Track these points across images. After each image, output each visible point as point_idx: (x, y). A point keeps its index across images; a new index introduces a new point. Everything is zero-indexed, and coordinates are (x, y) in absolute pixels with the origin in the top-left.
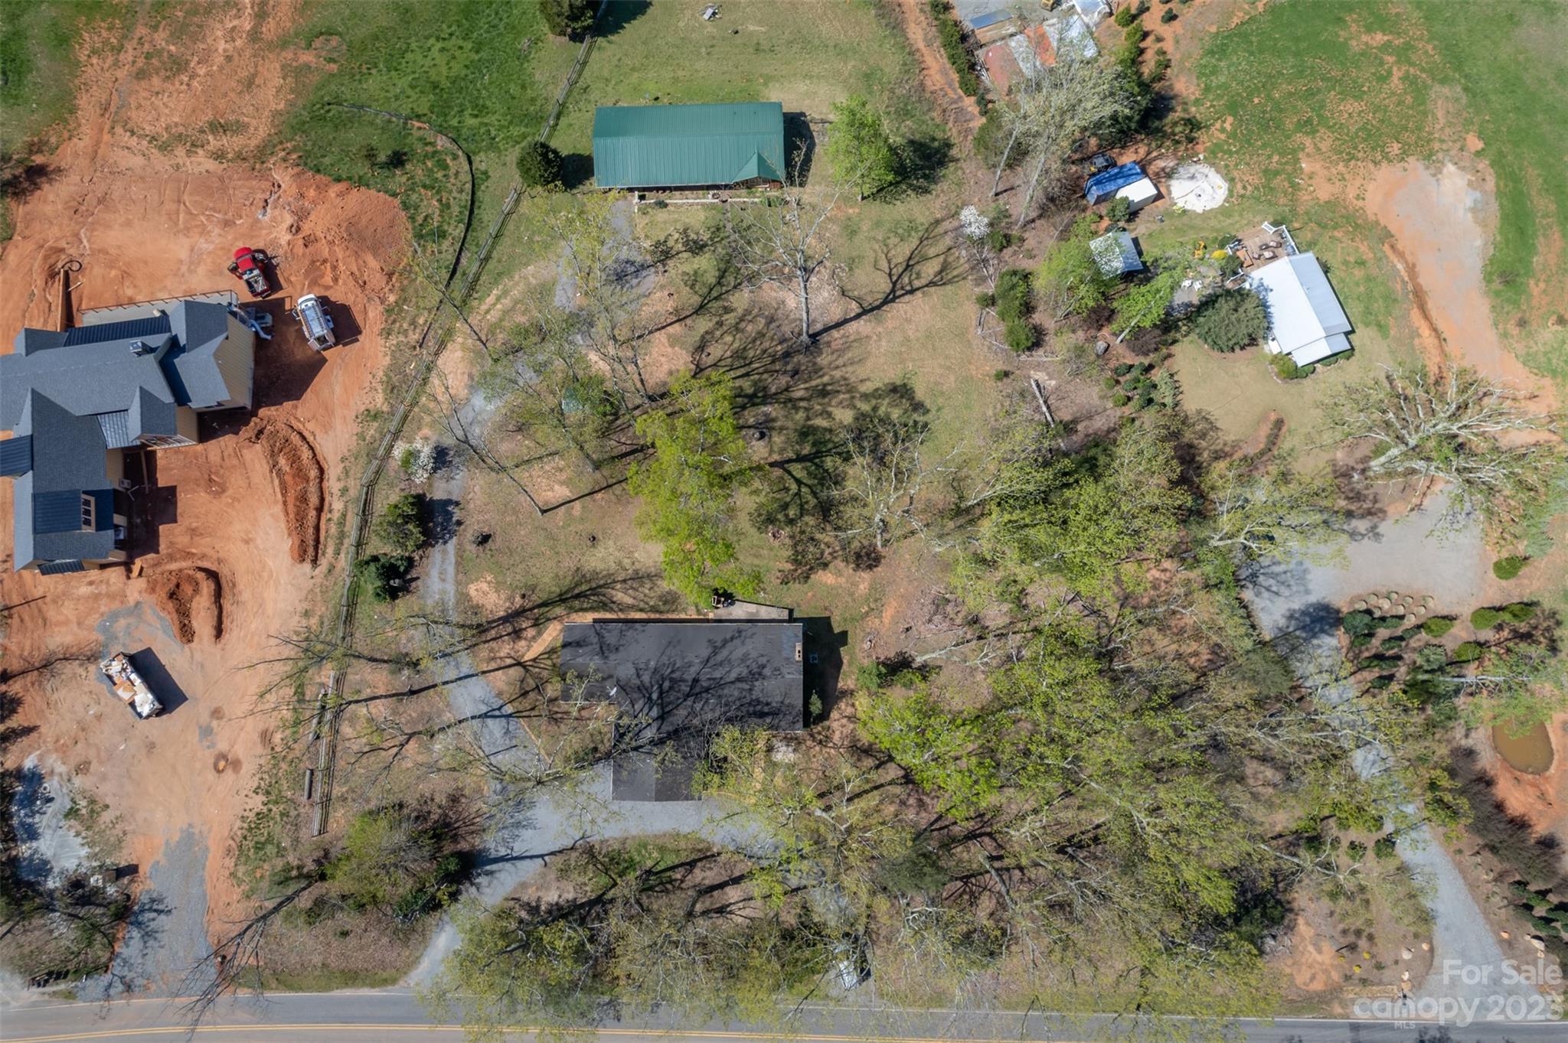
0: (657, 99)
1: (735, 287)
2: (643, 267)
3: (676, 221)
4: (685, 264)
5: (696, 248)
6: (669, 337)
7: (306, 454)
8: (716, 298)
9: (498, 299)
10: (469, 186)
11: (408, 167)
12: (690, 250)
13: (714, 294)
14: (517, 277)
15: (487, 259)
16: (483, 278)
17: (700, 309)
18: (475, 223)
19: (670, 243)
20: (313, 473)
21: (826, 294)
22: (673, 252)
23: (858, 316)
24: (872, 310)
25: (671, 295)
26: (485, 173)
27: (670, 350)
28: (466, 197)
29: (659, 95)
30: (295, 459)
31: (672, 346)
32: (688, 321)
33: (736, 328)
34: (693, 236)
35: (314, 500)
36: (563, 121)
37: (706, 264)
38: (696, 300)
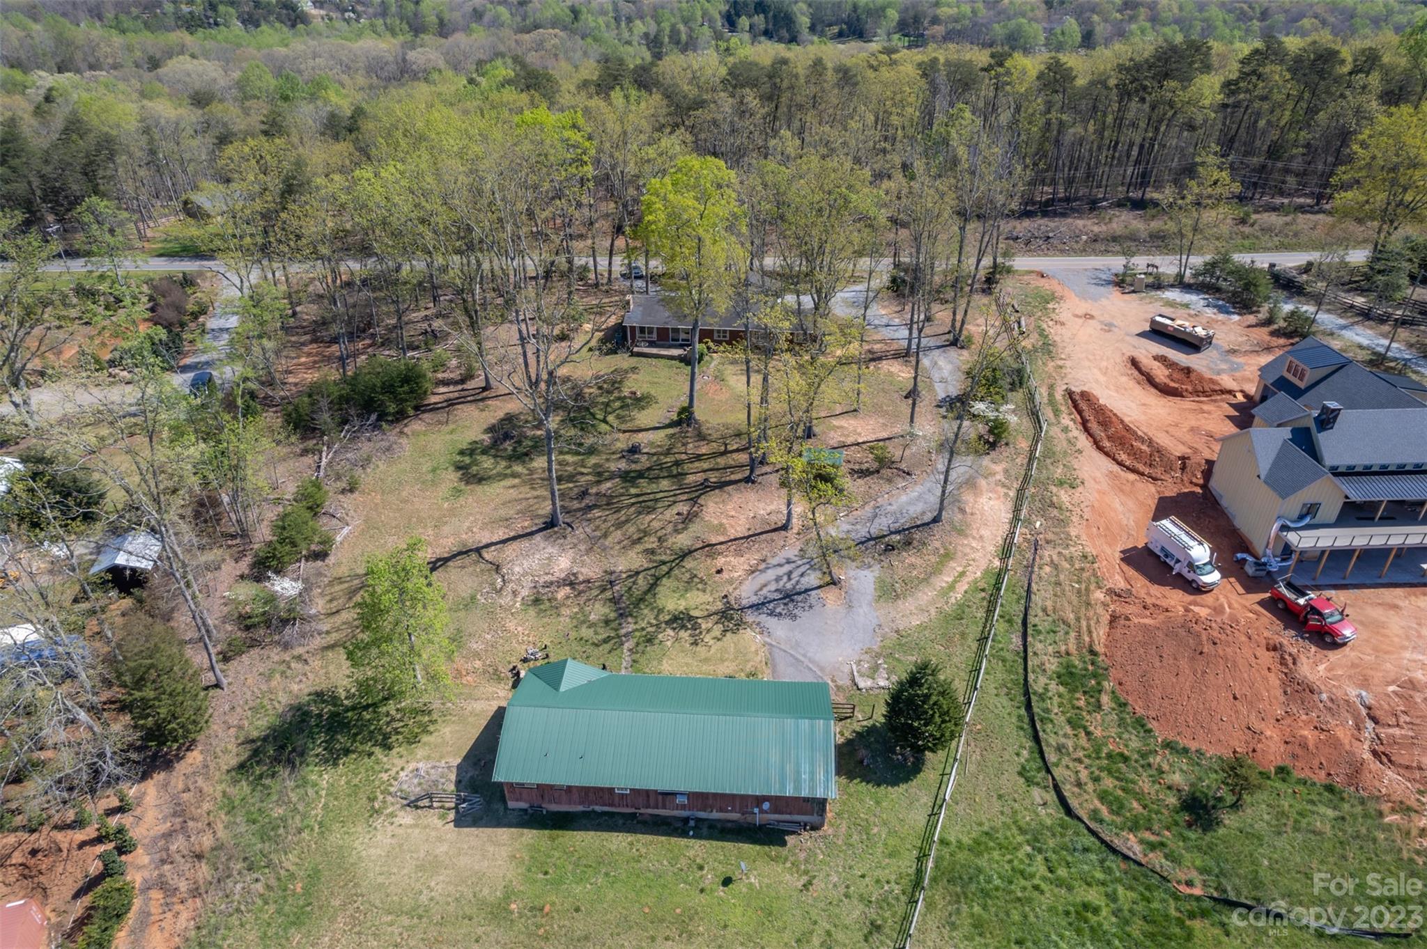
0: (727, 882)
1: (637, 573)
2: (756, 607)
3: (706, 660)
4: (697, 601)
5: (681, 620)
6: (724, 534)
7: (1123, 457)
8: (664, 563)
9: (952, 587)
10: (1052, 757)
11: (1172, 800)
12: (690, 618)
13: (665, 568)
14: (933, 611)
15: (983, 640)
16: (981, 614)
17: (685, 554)
18: (1018, 692)
19: (718, 629)
20: (1107, 444)
21: (517, 569)
22: (716, 617)
23: (488, 546)
24: (466, 552)
25: (719, 572)
26: (1029, 782)
27: (724, 521)
28: (1050, 740)
29: (721, 892)
30: (1134, 453)
31: (721, 525)
32: (700, 545)
33: (646, 533)
34: (684, 634)
35: (1093, 426)
36: (907, 864)
37: (671, 600)
38: (689, 563)
